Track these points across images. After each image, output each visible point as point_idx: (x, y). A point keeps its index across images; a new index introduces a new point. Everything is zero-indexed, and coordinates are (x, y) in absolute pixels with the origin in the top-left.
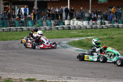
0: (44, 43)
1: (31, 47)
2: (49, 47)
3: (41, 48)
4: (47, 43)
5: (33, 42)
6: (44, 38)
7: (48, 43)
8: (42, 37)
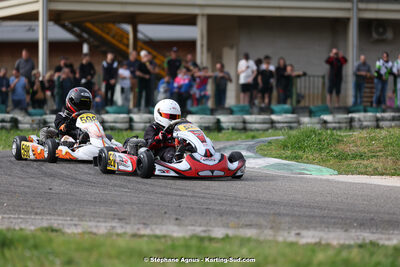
0: (194, 154)
1: (130, 169)
2: (216, 173)
3: (182, 176)
4: (208, 154)
5: (137, 147)
6: (192, 132)
7: (211, 155)
8: (180, 127)
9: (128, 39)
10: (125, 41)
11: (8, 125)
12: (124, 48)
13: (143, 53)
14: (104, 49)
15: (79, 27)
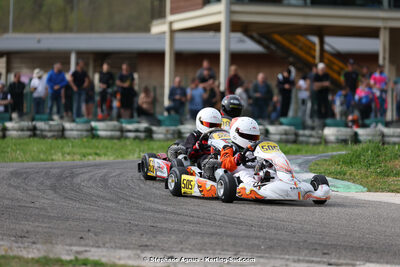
9: (315, 50)
10: (312, 52)
11: (142, 135)
12: (310, 59)
13: (321, 66)
14: (291, 59)
15: (267, 39)
